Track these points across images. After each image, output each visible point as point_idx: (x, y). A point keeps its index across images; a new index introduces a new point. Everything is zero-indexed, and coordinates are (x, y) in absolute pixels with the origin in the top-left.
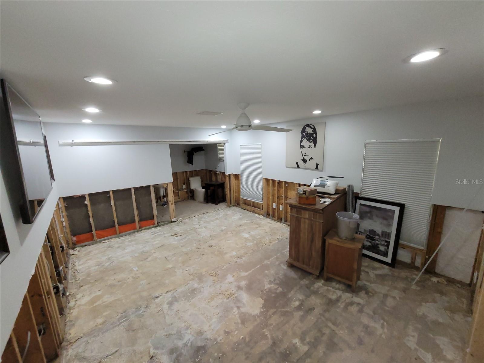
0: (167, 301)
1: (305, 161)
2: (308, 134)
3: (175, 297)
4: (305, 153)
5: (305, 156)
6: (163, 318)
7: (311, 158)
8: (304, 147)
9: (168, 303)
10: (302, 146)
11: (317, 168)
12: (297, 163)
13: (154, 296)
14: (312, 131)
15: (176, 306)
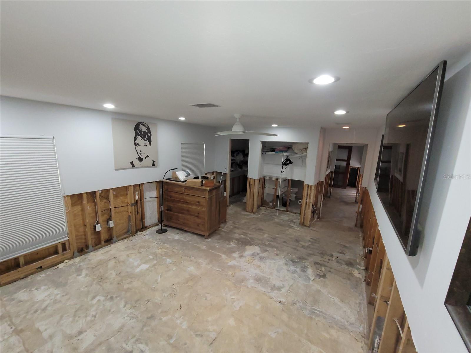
0: (279, 292)
1: (140, 159)
2: (142, 132)
3: (271, 290)
4: (141, 152)
5: (140, 154)
6: (293, 286)
7: (148, 156)
8: (139, 145)
9: (281, 290)
10: (136, 144)
11: (153, 165)
12: (132, 163)
13: (282, 306)
14: (146, 129)
15: (278, 284)
